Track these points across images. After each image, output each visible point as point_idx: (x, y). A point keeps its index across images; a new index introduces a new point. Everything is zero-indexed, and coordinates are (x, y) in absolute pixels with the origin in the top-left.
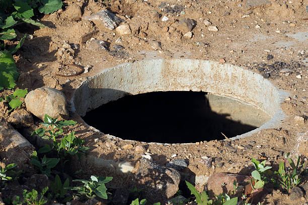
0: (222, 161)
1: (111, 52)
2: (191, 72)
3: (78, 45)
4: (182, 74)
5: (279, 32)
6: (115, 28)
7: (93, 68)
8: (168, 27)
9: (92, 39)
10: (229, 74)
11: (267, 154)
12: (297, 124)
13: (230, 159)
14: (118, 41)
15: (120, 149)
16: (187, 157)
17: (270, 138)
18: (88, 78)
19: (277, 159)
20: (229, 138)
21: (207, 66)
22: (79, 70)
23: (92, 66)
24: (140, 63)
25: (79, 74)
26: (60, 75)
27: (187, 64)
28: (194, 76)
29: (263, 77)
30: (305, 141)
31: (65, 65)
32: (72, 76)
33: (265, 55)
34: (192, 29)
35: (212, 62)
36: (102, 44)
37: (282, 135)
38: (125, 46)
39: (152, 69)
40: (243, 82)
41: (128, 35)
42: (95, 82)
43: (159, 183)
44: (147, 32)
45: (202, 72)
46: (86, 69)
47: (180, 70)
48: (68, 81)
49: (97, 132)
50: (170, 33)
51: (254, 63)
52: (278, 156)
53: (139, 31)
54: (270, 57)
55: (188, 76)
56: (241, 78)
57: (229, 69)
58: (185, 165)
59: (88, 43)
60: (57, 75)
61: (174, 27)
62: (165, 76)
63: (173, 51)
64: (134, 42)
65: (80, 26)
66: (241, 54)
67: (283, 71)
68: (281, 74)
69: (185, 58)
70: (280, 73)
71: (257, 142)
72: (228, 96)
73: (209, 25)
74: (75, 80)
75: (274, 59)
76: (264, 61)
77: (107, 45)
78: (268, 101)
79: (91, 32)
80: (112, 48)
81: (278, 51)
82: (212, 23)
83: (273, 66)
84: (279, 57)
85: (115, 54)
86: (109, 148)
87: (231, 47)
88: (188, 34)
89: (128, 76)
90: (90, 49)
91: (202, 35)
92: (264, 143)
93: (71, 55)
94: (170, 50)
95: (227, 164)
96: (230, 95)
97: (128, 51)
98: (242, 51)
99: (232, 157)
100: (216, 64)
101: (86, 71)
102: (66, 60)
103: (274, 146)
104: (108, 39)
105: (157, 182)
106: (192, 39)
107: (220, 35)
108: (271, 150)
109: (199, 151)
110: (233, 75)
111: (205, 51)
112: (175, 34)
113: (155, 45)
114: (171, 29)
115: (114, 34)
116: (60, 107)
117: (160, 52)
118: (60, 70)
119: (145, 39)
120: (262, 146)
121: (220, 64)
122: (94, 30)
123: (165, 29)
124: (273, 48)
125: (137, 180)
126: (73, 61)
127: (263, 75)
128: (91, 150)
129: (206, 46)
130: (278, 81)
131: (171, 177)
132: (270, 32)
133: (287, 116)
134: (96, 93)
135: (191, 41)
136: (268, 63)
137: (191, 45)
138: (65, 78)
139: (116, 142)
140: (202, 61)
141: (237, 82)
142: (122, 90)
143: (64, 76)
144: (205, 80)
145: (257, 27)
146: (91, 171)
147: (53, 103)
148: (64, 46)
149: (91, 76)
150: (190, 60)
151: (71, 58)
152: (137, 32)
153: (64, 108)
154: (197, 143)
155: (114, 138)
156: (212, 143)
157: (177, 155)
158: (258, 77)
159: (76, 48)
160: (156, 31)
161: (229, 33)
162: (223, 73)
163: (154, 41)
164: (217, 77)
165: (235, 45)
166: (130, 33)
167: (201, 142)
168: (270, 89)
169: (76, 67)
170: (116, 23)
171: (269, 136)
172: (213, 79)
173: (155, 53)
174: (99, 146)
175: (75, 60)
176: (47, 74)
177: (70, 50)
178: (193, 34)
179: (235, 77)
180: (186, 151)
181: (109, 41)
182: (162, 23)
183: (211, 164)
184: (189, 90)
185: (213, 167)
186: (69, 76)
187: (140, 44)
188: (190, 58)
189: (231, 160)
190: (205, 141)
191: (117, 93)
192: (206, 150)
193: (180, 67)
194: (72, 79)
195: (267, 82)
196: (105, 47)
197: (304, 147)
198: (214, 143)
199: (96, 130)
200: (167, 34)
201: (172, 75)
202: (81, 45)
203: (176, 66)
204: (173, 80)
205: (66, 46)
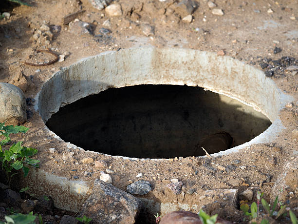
0: (195, 187)
1: (96, 37)
2: (185, 64)
3: (60, 27)
4: (175, 66)
5: (293, 18)
6: (104, 8)
7: (71, 56)
8: (166, 10)
9: (77, 20)
10: (229, 68)
11: (252, 179)
12: (295, 140)
13: (206, 183)
14: (106, 24)
15: (77, 163)
16: (154, 178)
17: (259, 156)
18: (61, 68)
19: (262, 185)
20: (209, 154)
21: (204, 58)
22: (54, 58)
23: (70, 54)
24: (126, 51)
25: (52, 63)
26: (29, 64)
27: (182, 55)
28: (189, 69)
29: (265, 75)
30: (294, 169)
31: (39, 52)
32: (44, 65)
33: (272, 47)
34: (193, 12)
35: (209, 54)
36: (87, 28)
37: (274, 153)
38: (113, 29)
39: (140, 59)
40: (244, 79)
41: (118, 17)
42: (71, 73)
43: (112, 213)
44: (141, 14)
45: (198, 64)
46: (62, 57)
47: (173, 61)
48: (37, 71)
49: (56, 139)
50: (166, 16)
51: (258, 57)
52: (265, 181)
53: (131, 12)
54: (278, 50)
55: (182, 68)
56: (242, 75)
57: (228, 63)
58: (149, 190)
59: (71, 25)
60: (26, 63)
61: (172, 9)
62: (155, 67)
63: (167, 39)
64: (123, 24)
65: (64, 5)
66: (244, 45)
67: (289, 68)
68: (287, 73)
69: (179, 48)
70: (287, 71)
71: (243, 161)
72: (227, 94)
73: (214, 8)
74: (47, 70)
75: (282, 53)
76: (270, 54)
77: (92, 29)
78: (269, 103)
79: (76, 12)
80: (97, 32)
81: (289, 43)
82: (217, 6)
83: (279, 63)
84: (289, 50)
85: (100, 39)
86: (65, 162)
87: (235, 36)
88: (188, 18)
89: (112, 66)
90: (73, 32)
91: (204, 20)
92: (251, 163)
93: (48, 39)
94: (164, 36)
95: (200, 191)
96: (229, 93)
97: (116, 36)
98: (247, 42)
99: (209, 181)
100: (214, 56)
101: (62, 60)
102: (41, 45)
103: (262, 167)
104: (94, 21)
105: (111, 211)
106: (192, 24)
107: (225, 20)
108: (257, 174)
109: (170, 171)
110: (233, 70)
111: (204, 40)
112: (173, 17)
113: (147, 31)
114: (169, 11)
115: (102, 15)
116: (14, 107)
117: (151, 38)
118: (30, 58)
119: (137, 22)
120: (247, 166)
121: (218, 56)
122: (80, 9)
123: (162, 11)
124: (283, 39)
125: (88, 207)
126: (50, 46)
127: (265, 73)
128: (43, 163)
129: (205, 33)
130: (282, 81)
131: (127, 207)
132: (283, 19)
133: (285, 128)
134: (73, 85)
135: (190, 26)
136: (274, 58)
137: (189, 31)
138: (36, 68)
139: (75, 154)
140: (199, 52)
141: (237, 78)
142: (105, 81)
143: (35, 65)
144: (201, 73)
145: (270, 11)
146: (42, 188)
147: (6, 102)
148: (41, 28)
149: (66, 67)
150: (185, 50)
151: (47, 42)
152: (129, 14)
153: (19, 108)
154: (171, 160)
155: (75, 147)
156: (188, 160)
157: (143, 174)
158: (260, 74)
159: (57, 30)
160: (152, 12)
161: (236, 18)
162: (221, 67)
163: (148, 25)
164: (214, 71)
165: (240, 34)
166: (121, 14)
167: (176, 158)
168: (272, 90)
169: (51, 54)
170: (106, 2)
171: (258, 153)
172: (210, 73)
173: (146, 39)
174: (54, 157)
175: (52, 45)
176: (15, 62)
177: (48, 33)
178: (193, 18)
179: (234, 73)
180: (154, 170)
181: (95, 23)
182: (159, 5)
183: (181, 190)
184: (183, 85)
185: (183, 193)
186: (40, 66)
187: (130, 28)
188: (185, 47)
189: (205, 185)
190: (180, 157)
191: (99, 85)
192: (179, 169)
193: (173, 57)
194: (43, 68)
195: (269, 81)
196: (89, 30)
197: (292, 177)
198: (190, 161)
199: (56, 137)
200: (164, 17)
201: (163, 66)
202: (62, 26)
203: (168, 57)
204: (164, 72)
205: (44, 27)
